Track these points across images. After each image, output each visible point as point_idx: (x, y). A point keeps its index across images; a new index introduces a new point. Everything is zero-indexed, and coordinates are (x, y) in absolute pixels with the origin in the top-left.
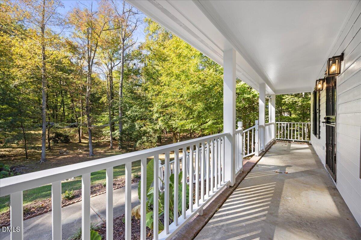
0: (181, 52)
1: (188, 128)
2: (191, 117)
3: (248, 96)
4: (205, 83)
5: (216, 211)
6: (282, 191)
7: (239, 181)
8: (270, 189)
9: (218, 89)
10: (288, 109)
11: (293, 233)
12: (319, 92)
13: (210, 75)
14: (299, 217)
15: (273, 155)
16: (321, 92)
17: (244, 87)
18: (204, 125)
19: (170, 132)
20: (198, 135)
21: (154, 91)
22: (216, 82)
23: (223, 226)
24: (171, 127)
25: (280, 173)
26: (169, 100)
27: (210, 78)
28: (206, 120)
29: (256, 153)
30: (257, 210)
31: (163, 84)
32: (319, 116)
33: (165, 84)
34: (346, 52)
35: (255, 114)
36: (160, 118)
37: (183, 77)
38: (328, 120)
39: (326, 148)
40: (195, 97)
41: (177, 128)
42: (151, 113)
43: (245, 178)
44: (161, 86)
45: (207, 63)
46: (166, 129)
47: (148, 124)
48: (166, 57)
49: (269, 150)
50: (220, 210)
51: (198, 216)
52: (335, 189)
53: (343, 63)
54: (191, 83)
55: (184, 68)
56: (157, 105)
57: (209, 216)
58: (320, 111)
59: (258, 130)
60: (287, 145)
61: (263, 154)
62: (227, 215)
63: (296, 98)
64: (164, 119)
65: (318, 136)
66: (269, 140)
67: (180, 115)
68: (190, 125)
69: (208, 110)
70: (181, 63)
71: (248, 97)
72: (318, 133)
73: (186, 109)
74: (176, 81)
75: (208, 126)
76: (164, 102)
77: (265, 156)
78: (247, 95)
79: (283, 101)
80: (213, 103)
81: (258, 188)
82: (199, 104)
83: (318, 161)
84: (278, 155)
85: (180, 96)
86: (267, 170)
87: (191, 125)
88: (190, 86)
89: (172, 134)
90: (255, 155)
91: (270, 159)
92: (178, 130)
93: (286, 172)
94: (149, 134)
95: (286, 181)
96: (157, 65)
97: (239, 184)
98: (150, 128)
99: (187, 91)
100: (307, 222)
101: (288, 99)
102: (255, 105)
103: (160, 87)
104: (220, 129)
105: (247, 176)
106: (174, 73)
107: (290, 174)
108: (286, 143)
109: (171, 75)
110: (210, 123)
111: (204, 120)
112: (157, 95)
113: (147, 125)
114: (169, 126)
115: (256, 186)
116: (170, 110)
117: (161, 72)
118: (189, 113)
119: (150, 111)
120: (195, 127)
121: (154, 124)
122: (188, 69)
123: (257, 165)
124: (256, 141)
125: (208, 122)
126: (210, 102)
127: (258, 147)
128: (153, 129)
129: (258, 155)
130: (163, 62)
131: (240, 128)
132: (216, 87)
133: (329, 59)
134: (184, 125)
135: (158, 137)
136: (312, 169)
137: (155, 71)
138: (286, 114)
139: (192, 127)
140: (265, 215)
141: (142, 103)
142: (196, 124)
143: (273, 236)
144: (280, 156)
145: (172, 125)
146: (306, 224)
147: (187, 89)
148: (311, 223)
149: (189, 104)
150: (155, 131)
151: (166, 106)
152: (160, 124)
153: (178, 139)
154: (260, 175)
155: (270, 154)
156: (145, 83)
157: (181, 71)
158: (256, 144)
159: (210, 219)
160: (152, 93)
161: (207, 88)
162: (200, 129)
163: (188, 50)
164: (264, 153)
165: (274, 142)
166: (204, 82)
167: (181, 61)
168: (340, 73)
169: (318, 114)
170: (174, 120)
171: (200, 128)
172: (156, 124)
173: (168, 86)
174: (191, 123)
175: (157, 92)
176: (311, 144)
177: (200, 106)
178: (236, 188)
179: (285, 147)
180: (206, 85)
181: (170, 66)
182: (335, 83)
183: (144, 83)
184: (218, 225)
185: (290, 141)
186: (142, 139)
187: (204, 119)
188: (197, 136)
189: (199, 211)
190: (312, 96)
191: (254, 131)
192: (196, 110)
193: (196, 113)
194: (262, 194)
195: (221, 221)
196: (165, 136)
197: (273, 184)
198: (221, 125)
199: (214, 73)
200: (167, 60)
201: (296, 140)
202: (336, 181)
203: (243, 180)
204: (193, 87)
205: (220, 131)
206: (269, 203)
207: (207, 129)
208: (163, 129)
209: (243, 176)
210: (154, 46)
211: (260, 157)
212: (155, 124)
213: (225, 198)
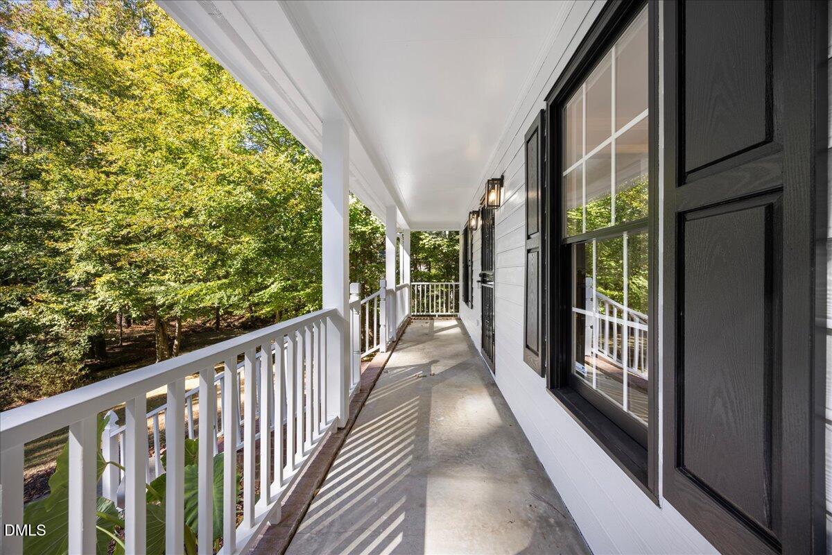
0: (186, 87)
1: (209, 304)
2: (221, 272)
3: (363, 229)
4: (265, 187)
5: (313, 497)
6: (430, 409)
7: (356, 412)
8: (412, 411)
9: (297, 205)
10: (426, 258)
11: (452, 477)
12: (472, 232)
13: (279, 170)
14: (457, 445)
15: (410, 346)
16: (474, 232)
17: (355, 208)
18: (260, 293)
19: (142, 320)
20: (240, 321)
21: (75, 188)
22: (293, 189)
23: (332, 524)
24: (149, 302)
25: (424, 376)
26: (142, 220)
27: (278, 175)
28: (264, 280)
29: (383, 347)
30: (395, 460)
31: (114, 168)
32: (472, 271)
33: (122, 171)
34: (506, 175)
35: (374, 266)
36: (100, 276)
37: (194, 161)
38: (484, 279)
39: (481, 324)
40: (233, 219)
41: (171, 307)
42: (57, 258)
43: (367, 403)
44: (107, 174)
45: (268, 138)
46: (127, 312)
47: (41, 296)
48: (130, 86)
49: (403, 338)
50: (322, 490)
51: (270, 528)
52: (494, 384)
53: (503, 190)
54: (222, 180)
55: (198, 135)
56: (87, 232)
57: (298, 517)
58: (472, 262)
59: (385, 299)
60: (428, 325)
61: (393, 347)
62: (338, 495)
63: (439, 239)
64: (120, 281)
65: (470, 303)
66: (401, 318)
67: (184, 269)
68: (218, 295)
69: (270, 256)
70: (188, 117)
71: (362, 232)
72: (470, 299)
73: (205, 252)
74: (170, 166)
75: (271, 296)
76: (121, 227)
77: (397, 351)
78: (360, 227)
79: (421, 242)
80: (284, 239)
81: (391, 417)
82: (247, 239)
83: (471, 346)
84: (418, 344)
85: (185, 212)
86: (404, 377)
87: (222, 293)
88: (219, 188)
89: (151, 325)
90: (381, 350)
91: (405, 354)
92: (177, 311)
93: (432, 372)
94: (47, 333)
95: (435, 388)
96: (87, 101)
97: (356, 417)
98: (53, 311)
99: (209, 200)
100: (469, 449)
101: (427, 241)
102: (374, 248)
103: (103, 176)
104: (300, 302)
105: (369, 397)
106: (162, 141)
107: (438, 374)
108: (427, 321)
109: (150, 146)
110: (275, 288)
111: (260, 280)
112: (89, 200)
113: (37, 301)
114: (139, 302)
115: (388, 413)
116: (145, 251)
117: (104, 128)
118: (216, 263)
119: (55, 253)
120: (234, 299)
121: (75, 295)
122: (211, 139)
123: (384, 370)
124: (382, 322)
125: (270, 285)
126: (277, 236)
127: (385, 334)
128: (67, 313)
129: (384, 351)
130: (117, 99)
131: (354, 298)
132: (293, 201)
133: (489, 181)
134: (198, 295)
135: (90, 338)
136: (466, 359)
137: (78, 119)
138: (423, 268)
139: (225, 300)
140: (408, 465)
141: (13, 223)
142: (237, 292)
143: (425, 498)
144: (421, 346)
145: (151, 299)
146: (468, 454)
147: (205, 196)
148: (473, 450)
149: (214, 237)
150: (80, 321)
151: (127, 240)
152: (103, 295)
153: (174, 338)
154: (392, 389)
155: (405, 346)
156: (27, 150)
157: (185, 142)
158: (382, 328)
159: (300, 522)
160: (62, 191)
161: (268, 199)
162: (248, 303)
163: (211, 87)
164: (395, 343)
165: (408, 322)
166: (260, 182)
167: (185, 110)
168: (499, 206)
169: (470, 268)
170: (161, 283)
171: (249, 301)
172: (83, 295)
173: (138, 176)
174: (220, 289)
175: (89, 190)
176: (460, 319)
177: (248, 245)
178: (351, 429)
179: (426, 328)
180: (266, 192)
181: (147, 115)
182: (493, 219)
183: (20, 152)
184: (321, 528)
185: (432, 317)
186: (10, 353)
187: (261, 277)
188: (236, 323)
189: (271, 514)
190: (461, 237)
191: (379, 300)
192: (237, 254)
193: (237, 264)
194: (399, 425)
195: (328, 514)
196: (122, 333)
197: (415, 401)
198: (302, 292)
199: (289, 165)
200: (133, 97)
201: (440, 313)
202: (494, 373)
203: (363, 408)
204: (229, 193)
205: (299, 306)
206: (413, 438)
207: (267, 303)
208: (116, 312)
209: (362, 399)
210: (74, 36)
211: (389, 353)
212: (78, 297)
213: (330, 459)
